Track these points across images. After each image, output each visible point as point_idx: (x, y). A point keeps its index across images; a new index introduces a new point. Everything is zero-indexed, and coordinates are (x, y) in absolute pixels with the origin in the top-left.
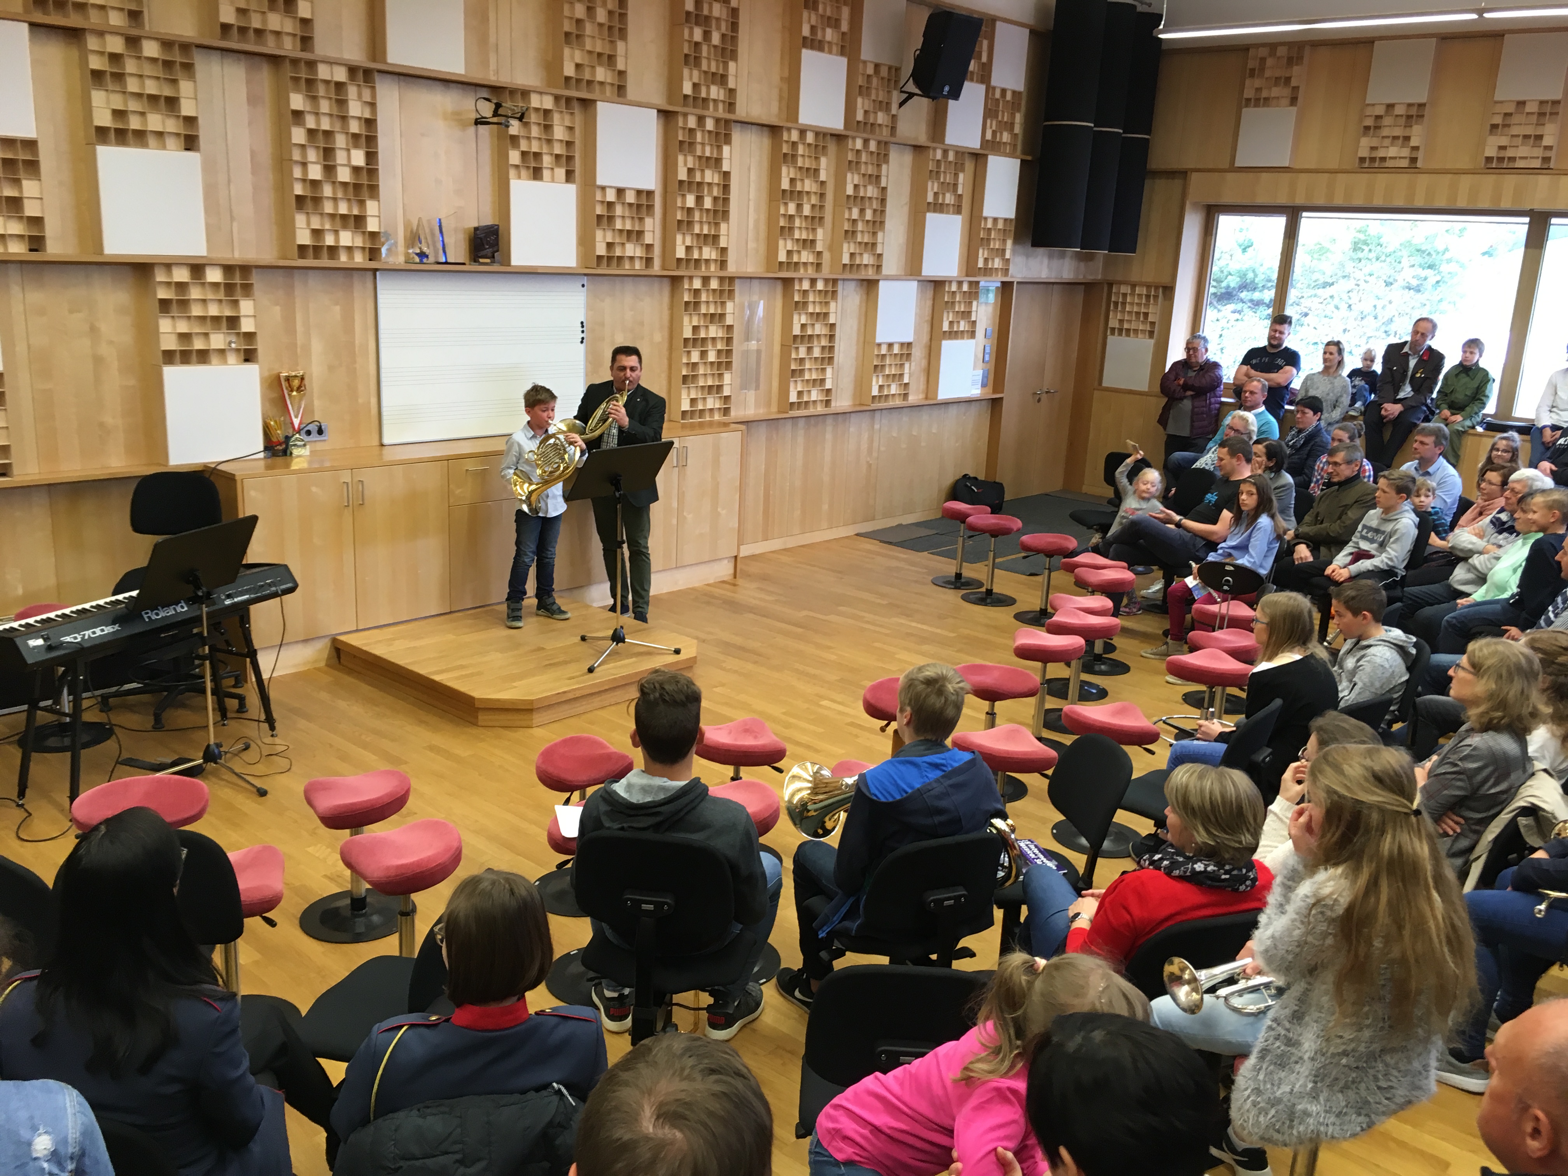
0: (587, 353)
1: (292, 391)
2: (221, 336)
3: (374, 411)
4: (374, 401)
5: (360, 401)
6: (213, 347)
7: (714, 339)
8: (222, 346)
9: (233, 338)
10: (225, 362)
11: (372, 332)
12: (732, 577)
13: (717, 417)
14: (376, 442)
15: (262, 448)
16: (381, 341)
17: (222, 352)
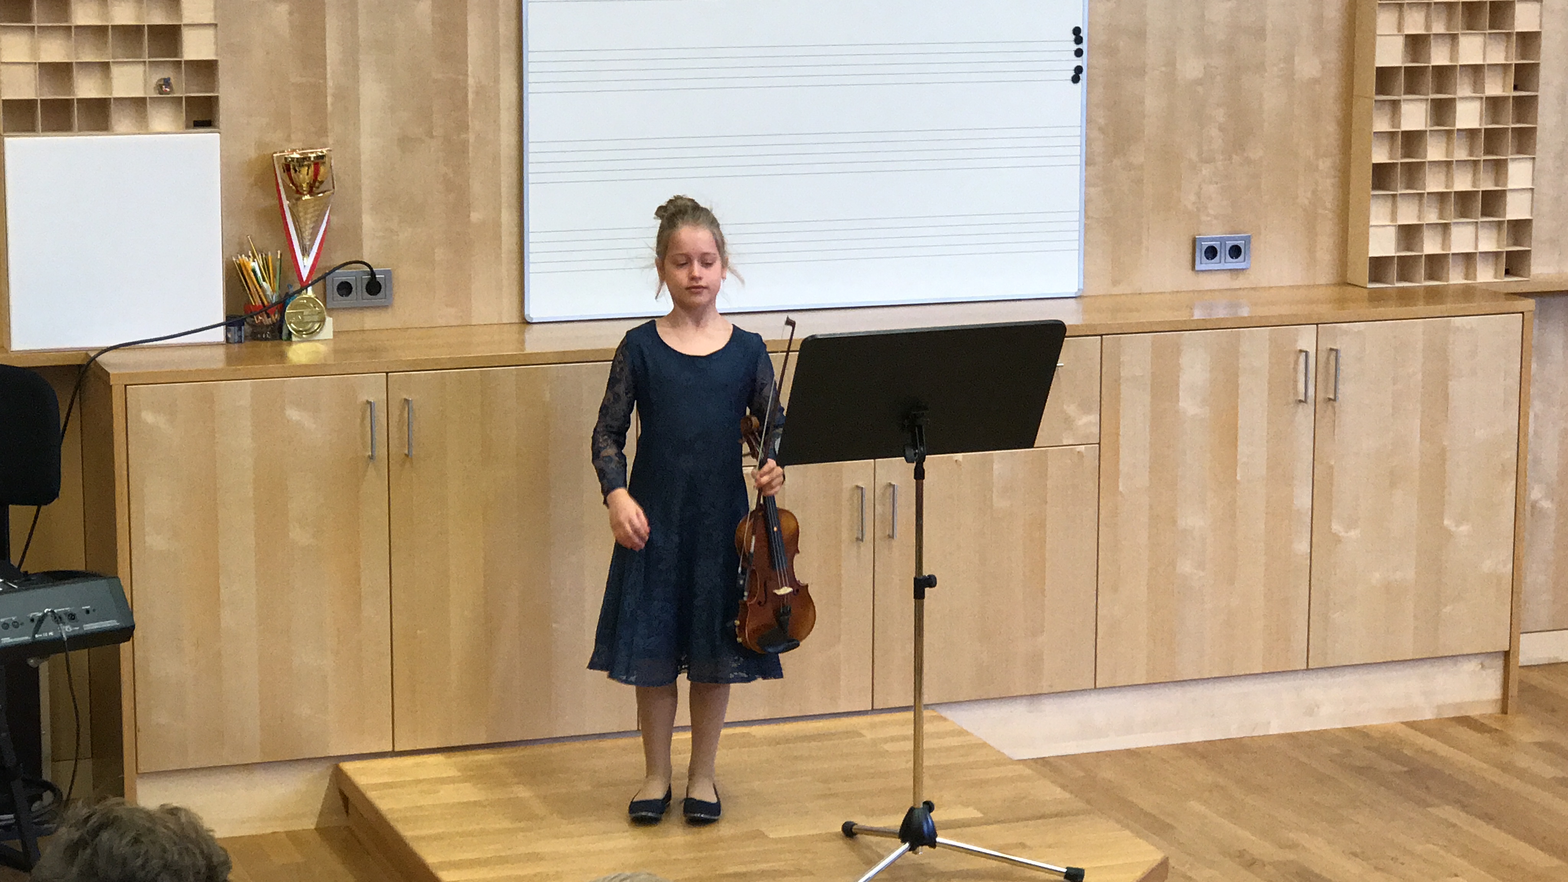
0: (1089, 107)
1: (299, 192)
2: (139, 70)
3: (508, 242)
4: (507, 217)
5: (475, 216)
6: (116, 94)
7: (1477, 70)
8: (138, 93)
9: (167, 73)
10: (142, 125)
11: (507, 58)
12: (1493, 709)
13: (1485, 275)
14: (510, 315)
15: (222, 319)
16: (530, 78)
17: (139, 104)
